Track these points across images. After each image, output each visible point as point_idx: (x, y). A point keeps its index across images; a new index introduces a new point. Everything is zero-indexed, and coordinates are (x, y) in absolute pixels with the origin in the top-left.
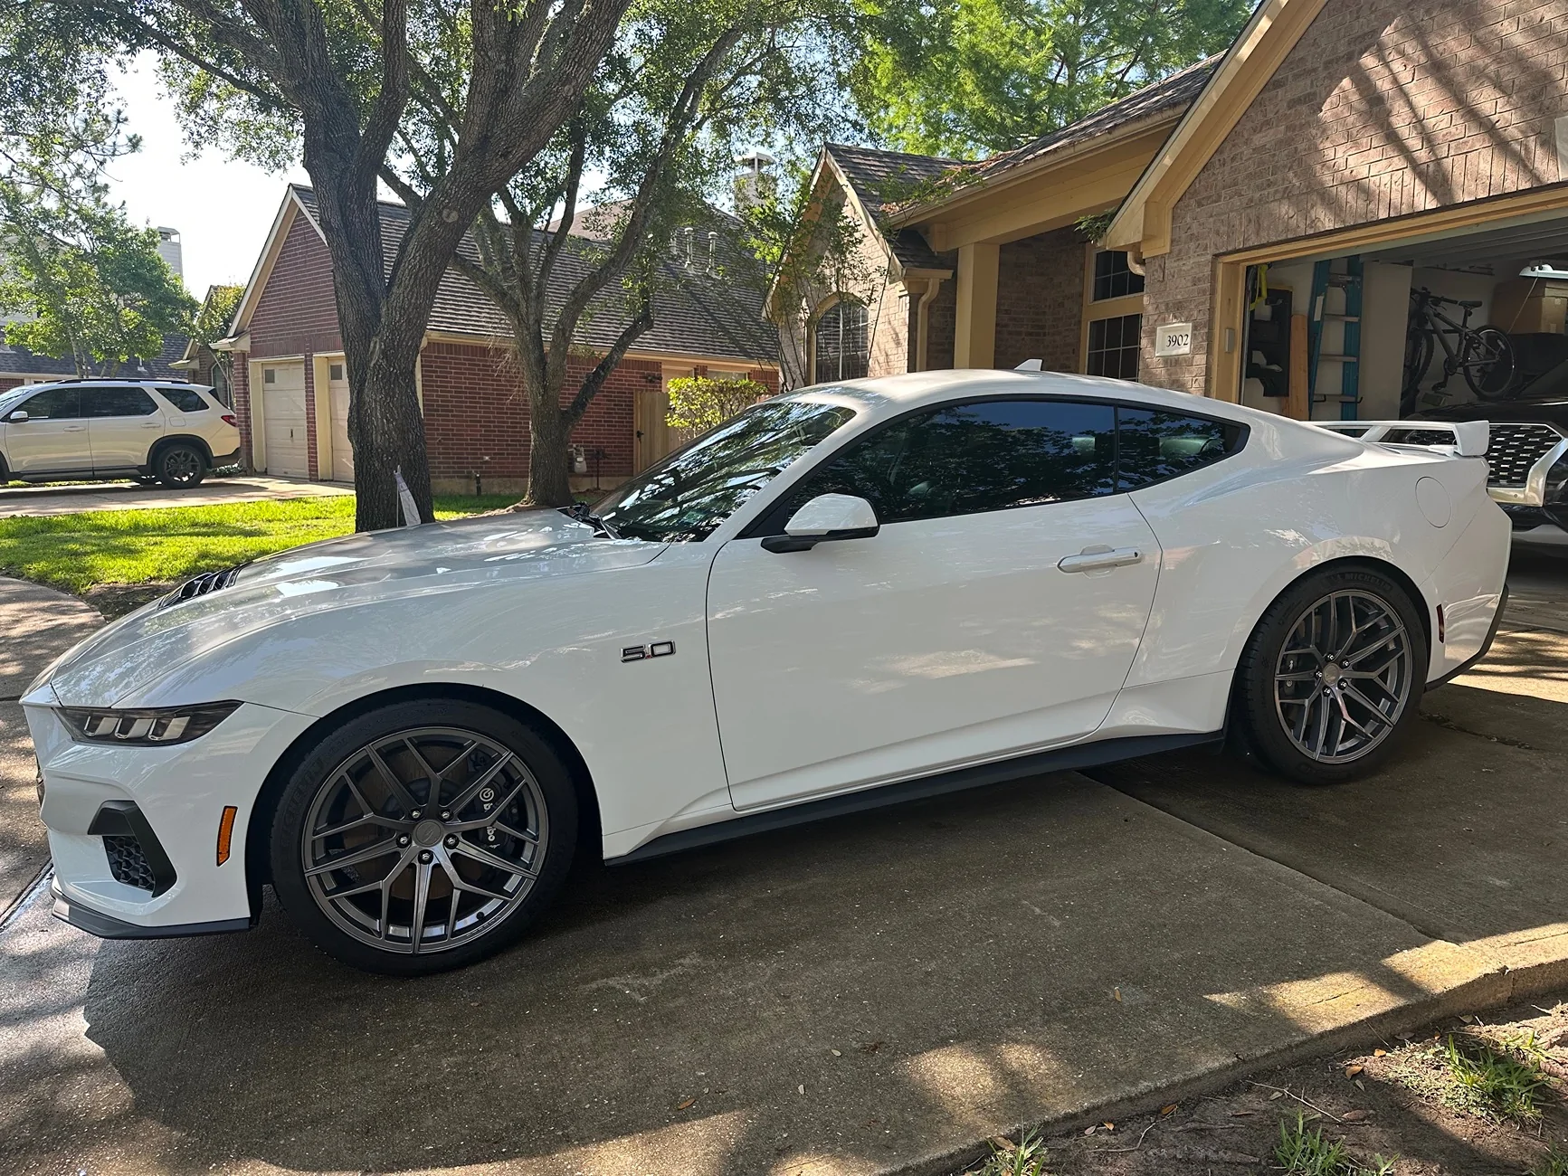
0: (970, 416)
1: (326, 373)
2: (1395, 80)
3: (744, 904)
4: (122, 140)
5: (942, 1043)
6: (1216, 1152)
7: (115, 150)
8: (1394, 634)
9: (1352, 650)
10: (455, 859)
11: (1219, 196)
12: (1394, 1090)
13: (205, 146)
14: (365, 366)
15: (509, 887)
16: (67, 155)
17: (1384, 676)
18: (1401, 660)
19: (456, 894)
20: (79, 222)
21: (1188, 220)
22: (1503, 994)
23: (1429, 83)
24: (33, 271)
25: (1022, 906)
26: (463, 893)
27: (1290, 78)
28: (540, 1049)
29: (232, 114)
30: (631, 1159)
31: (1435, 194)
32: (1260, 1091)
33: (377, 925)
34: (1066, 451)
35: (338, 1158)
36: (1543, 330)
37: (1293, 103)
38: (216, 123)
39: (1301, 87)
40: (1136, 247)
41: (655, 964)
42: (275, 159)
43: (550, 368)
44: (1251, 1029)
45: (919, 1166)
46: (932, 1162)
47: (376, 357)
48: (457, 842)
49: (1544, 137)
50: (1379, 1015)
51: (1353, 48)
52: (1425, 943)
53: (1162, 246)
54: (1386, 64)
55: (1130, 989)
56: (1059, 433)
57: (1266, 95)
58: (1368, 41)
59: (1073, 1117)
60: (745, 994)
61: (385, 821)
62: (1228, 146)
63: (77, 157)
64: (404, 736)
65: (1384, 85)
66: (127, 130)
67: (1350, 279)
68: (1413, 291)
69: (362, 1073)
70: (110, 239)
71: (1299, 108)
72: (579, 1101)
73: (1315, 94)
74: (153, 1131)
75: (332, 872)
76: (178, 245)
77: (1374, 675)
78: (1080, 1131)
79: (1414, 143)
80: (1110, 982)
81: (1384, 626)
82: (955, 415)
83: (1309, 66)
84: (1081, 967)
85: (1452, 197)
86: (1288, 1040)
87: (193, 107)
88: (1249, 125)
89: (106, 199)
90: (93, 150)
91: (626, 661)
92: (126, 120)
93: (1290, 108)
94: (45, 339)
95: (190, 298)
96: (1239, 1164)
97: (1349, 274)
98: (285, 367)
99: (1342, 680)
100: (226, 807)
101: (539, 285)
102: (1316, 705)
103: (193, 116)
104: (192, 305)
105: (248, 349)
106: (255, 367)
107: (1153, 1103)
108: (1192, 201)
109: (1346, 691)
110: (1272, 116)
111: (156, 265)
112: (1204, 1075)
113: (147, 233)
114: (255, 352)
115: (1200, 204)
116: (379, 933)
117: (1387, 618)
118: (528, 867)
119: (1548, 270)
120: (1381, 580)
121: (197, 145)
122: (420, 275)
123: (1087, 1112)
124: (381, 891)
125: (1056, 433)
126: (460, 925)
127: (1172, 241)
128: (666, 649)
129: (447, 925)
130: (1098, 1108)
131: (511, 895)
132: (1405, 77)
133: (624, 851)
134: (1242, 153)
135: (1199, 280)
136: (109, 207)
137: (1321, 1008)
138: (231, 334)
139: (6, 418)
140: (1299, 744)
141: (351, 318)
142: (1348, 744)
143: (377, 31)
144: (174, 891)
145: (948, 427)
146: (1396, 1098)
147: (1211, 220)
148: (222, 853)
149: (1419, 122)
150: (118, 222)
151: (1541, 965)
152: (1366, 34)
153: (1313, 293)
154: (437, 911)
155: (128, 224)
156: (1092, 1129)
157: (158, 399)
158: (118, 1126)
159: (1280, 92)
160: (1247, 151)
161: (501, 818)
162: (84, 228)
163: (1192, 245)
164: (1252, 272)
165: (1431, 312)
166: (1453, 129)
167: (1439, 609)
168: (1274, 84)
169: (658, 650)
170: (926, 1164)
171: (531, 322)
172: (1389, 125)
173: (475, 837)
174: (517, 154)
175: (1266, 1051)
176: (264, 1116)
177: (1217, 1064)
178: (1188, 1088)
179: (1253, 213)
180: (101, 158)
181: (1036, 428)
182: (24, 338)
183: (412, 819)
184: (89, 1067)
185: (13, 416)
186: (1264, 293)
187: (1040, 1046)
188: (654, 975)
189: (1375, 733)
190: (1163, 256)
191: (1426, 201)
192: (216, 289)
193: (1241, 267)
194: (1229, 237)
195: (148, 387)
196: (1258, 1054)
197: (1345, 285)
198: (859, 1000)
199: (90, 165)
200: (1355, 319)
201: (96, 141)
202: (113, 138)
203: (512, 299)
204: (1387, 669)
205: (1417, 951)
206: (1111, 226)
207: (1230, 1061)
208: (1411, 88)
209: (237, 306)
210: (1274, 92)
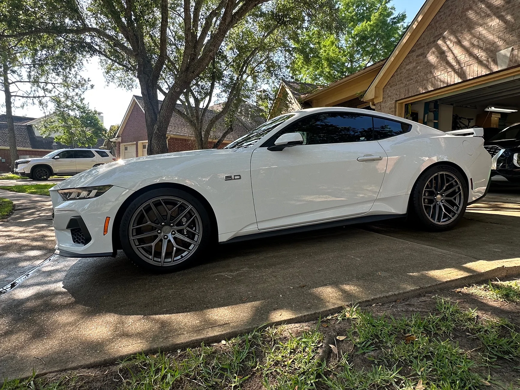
0: (328, 122)
1: (142, 147)
2: (448, 46)
3: (262, 258)
4: (89, 86)
5: (325, 285)
6: (416, 309)
7: (87, 88)
8: (458, 186)
9: (445, 190)
10: (175, 238)
11: (397, 84)
12: (472, 295)
13: (110, 83)
14: (152, 133)
15: (190, 248)
16: (73, 90)
17: (455, 199)
18: (460, 194)
19: (175, 248)
20: (76, 108)
21: (388, 92)
22: (504, 274)
23: (458, 47)
24: (63, 121)
25: (348, 256)
26: (177, 248)
27: (417, 49)
28: (200, 288)
29: (118, 75)
30: (227, 311)
31: (461, 78)
32: (428, 296)
33: (150, 257)
34: (356, 134)
35: (136, 313)
36: (492, 126)
37: (418, 56)
38: (114, 77)
39: (419, 52)
40: (372, 100)
41: (235, 270)
42: (130, 87)
43: (204, 142)
44: (424, 281)
45: (319, 312)
46: (324, 311)
47: (155, 130)
48: (175, 233)
49: (493, 58)
50: (464, 277)
51: (435, 39)
52: (476, 261)
53: (380, 99)
54: (445, 43)
55: (383, 272)
56: (354, 128)
57: (409, 55)
58: (440, 37)
59: (369, 301)
60: (263, 276)
61: (153, 225)
62: (399, 70)
63: (77, 90)
64: (160, 198)
65: (445, 48)
66: (90, 83)
67: (435, 110)
68: (453, 116)
69: (144, 294)
70: (85, 113)
71: (419, 57)
72: (211, 299)
73: (424, 53)
74: (80, 307)
75: (137, 239)
76: (103, 116)
77: (452, 199)
78: (371, 305)
79: (454, 63)
80: (377, 271)
81: (455, 184)
82: (324, 122)
83: (422, 45)
84: (367, 268)
85: (466, 78)
86: (435, 283)
87: (107, 73)
88: (405, 64)
89: (83, 102)
90: (81, 88)
91: (226, 180)
92: (90, 80)
93: (417, 57)
94: (66, 140)
95: (105, 128)
96: (424, 312)
97: (434, 108)
98: (131, 146)
99: (442, 200)
100: (107, 217)
101: (201, 119)
102: (435, 207)
103: (108, 75)
104: (105, 130)
105: (121, 141)
106: (122, 146)
107: (394, 298)
108: (389, 86)
109: (444, 203)
110: (412, 60)
111: (96, 120)
112: (410, 291)
113: (95, 111)
114: (122, 142)
115: (391, 87)
116: (151, 260)
117: (456, 181)
118: (196, 242)
119: (493, 109)
120: (453, 169)
121: (108, 83)
122: (169, 107)
123: (373, 300)
124: (152, 246)
125: (353, 128)
126: (175, 259)
127: (383, 98)
128: (238, 177)
129: (172, 259)
130: (376, 299)
131: (191, 250)
132: (451, 45)
133: (225, 240)
134: (403, 71)
135: (391, 108)
136: (85, 104)
137: (445, 276)
138: (116, 137)
139: (53, 158)
140: (430, 218)
141: (149, 119)
142: (445, 220)
143: (158, 49)
144: (90, 243)
145: (321, 125)
146: (473, 297)
147: (394, 91)
148: (105, 231)
149: (455, 58)
150: (87, 108)
151: (515, 266)
152: (439, 35)
153: (424, 114)
154: (169, 254)
155: (89, 109)
156: (375, 305)
157: (95, 153)
158: (70, 306)
159: (414, 53)
160: (404, 71)
161: (188, 226)
162: (77, 109)
163: (389, 99)
164: (407, 105)
165: (458, 121)
166: (466, 59)
167: (471, 179)
168: (412, 51)
169: (236, 177)
170: (322, 312)
171: (199, 129)
172: (447, 59)
173: (181, 232)
174: (196, 72)
175: (429, 285)
176: (114, 304)
177: (413, 288)
178: (404, 295)
179: (406, 88)
180: (83, 91)
181: (347, 127)
182: (60, 139)
183: (162, 225)
184: (63, 294)
185: (55, 158)
186: (410, 113)
187: (356, 285)
188: (234, 272)
189: (453, 216)
190: (380, 102)
191: (458, 80)
192: (112, 126)
193: (403, 105)
194: (400, 95)
195: (93, 150)
196: (426, 286)
197: (434, 112)
198: (298, 277)
199: (80, 92)
200: (437, 121)
201: (82, 86)
202: (86, 85)
203: (194, 122)
204: (456, 197)
205: (474, 263)
206: (365, 95)
207: (418, 288)
208: (453, 49)
209: (118, 130)
210: (412, 54)
